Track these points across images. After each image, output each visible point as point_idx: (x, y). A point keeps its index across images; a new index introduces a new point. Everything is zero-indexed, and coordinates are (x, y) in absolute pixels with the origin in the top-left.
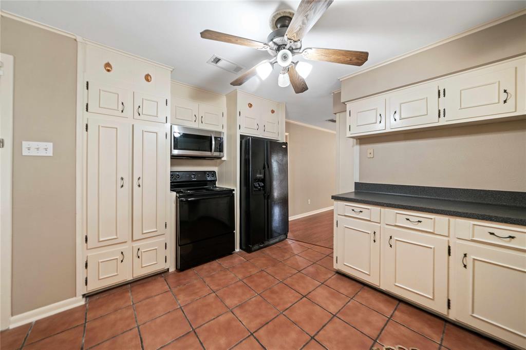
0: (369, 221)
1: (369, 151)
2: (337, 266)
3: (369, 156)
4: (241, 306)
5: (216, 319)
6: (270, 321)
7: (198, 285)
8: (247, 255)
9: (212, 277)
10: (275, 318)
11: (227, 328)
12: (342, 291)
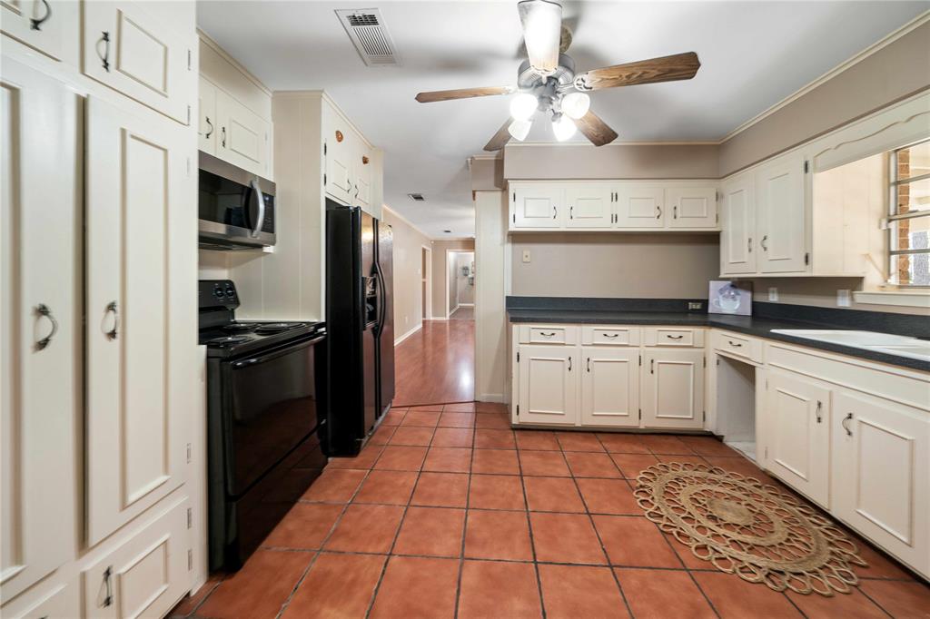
0: (564, 344)
1: (525, 253)
2: (515, 420)
3: (525, 259)
4: (466, 541)
5: (462, 589)
6: (530, 529)
7: (335, 566)
8: (356, 460)
9: (337, 534)
10: (529, 522)
11: (496, 584)
12: (544, 448)
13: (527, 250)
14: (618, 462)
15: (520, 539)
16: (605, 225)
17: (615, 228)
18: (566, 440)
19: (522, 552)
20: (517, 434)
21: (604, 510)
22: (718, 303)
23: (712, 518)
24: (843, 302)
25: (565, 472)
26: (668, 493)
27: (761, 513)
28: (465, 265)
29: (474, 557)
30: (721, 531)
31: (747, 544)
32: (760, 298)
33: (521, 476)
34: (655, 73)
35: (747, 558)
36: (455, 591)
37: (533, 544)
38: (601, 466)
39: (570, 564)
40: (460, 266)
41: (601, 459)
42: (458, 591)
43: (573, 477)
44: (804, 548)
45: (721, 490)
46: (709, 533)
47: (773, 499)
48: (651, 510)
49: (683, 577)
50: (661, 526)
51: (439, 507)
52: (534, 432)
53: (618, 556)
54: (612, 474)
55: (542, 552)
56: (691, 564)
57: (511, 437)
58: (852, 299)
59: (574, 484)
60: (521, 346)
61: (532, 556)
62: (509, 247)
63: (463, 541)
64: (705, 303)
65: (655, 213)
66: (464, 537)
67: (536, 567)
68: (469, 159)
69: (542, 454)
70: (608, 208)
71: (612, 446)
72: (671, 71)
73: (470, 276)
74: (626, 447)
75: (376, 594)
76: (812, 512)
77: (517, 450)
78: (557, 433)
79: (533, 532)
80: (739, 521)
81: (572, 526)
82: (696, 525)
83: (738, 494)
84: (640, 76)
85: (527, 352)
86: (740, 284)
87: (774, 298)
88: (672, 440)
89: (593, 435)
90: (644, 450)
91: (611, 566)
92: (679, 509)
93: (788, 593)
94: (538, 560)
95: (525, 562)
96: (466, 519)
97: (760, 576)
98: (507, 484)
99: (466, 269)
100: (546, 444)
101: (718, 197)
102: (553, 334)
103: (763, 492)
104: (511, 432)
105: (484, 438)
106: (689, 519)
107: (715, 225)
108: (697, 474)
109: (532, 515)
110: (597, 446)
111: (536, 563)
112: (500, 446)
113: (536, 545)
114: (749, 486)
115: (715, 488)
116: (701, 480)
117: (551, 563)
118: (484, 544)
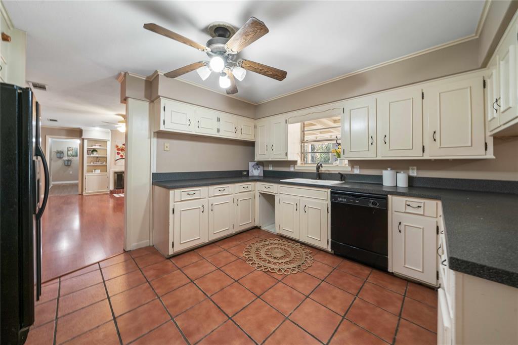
13: (168, 143)
14: (232, 252)
15: (215, 313)
16: (214, 133)
17: (218, 135)
18: (203, 252)
19: (221, 319)
20: (173, 260)
21: (241, 276)
22: (252, 171)
23: (275, 258)
24: (292, 169)
25: (213, 268)
26: (258, 256)
27: (285, 249)
28: (60, 149)
29: (198, 341)
30: (280, 261)
31: (288, 262)
32: (266, 169)
33: (192, 281)
34: (271, 73)
35: (291, 266)
37: (222, 311)
38: (227, 257)
39: (244, 308)
40: (55, 150)
41: (225, 254)
43: (218, 269)
44: (299, 255)
45: (271, 247)
46: (278, 264)
47: (285, 243)
48: (257, 266)
49: (280, 284)
50: (263, 270)
51: (150, 331)
52: (183, 255)
53: (258, 291)
54: (233, 258)
55: (229, 311)
56: (280, 278)
57: (170, 263)
58: (294, 168)
59: (221, 272)
60: (176, 203)
61: (226, 317)
62: (155, 140)
63: (185, 338)
64: (248, 171)
65: (234, 130)
66: (183, 335)
67: (232, 320)
68: (123, 73)
69: (196, 265)
70: (216, 125)
71: (225, 246)
72: (277, 75)
73: (66, 158)
74: (231, 244)
76: (294, 243)
77: (179, 269)
78: (195, 251)
79: (219, 305)
80: (281, 255)
81: (233, 291)
82: (272, 263)
83: (276, 246)
84: (265, 72)
85: (179, 207)
86: (260, 164)
87: (271, 169)
88: (245, 234)
89: (213, 244)
90: (238, 243)
91: (259, 297)
92: (265, 260)
93: (305, 271)
94: (230, 317)
95: (225, 322)
96: (176, 325)
97: (297, 270)
98: (187, 290)
99: (62, 153)
100: (194, 259)
101: (255, 127)
102: (194, 193)
103: (281, 242)
104: (168, 260)
105: (152, 272)
106: (269, 262)
107: (253, 138)
108: (261, 244)
109: (212, 297)
110: (218, 249)
111: (230, 318)
112: (167, 272)
113: (224, 310)
114: (276, 242)
115: (269, 247)
116: (264, 246)
117: (236, 314)
118: (198, 329)
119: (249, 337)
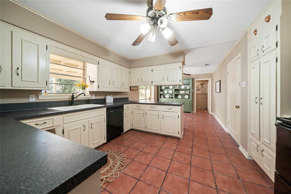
4: (188, 185)
24: (32, 100)
36: (191, 172)
37: (165, 177)
42: (190, 172)
53: (144, 166)
55: (164, 174)
58: (37, 98)
67: (168, 171)
75: (215, 179)
79: (163, 180)
91: (148, 165)
113: (164, 176)
117: (163, 171)
118: (182, 182)
119: (170, 163)
